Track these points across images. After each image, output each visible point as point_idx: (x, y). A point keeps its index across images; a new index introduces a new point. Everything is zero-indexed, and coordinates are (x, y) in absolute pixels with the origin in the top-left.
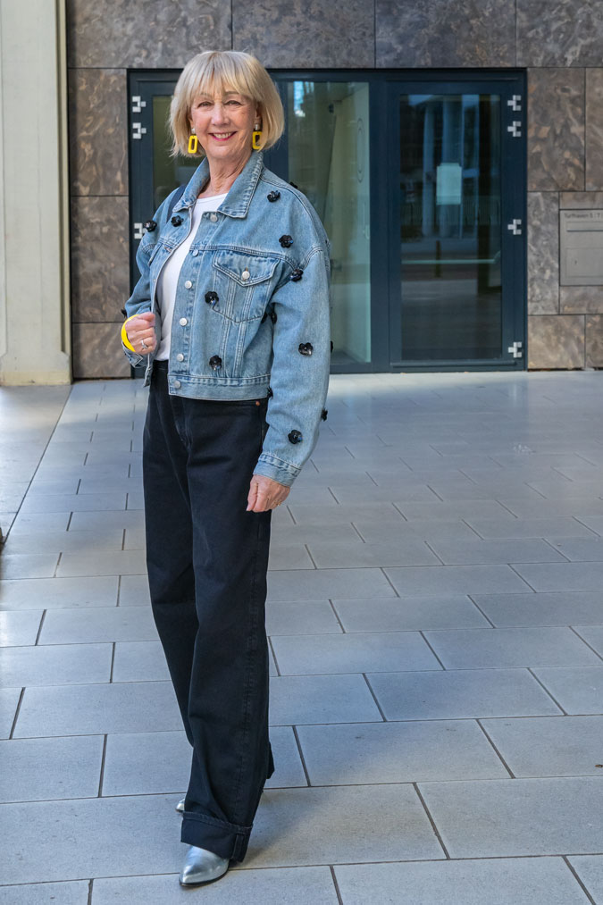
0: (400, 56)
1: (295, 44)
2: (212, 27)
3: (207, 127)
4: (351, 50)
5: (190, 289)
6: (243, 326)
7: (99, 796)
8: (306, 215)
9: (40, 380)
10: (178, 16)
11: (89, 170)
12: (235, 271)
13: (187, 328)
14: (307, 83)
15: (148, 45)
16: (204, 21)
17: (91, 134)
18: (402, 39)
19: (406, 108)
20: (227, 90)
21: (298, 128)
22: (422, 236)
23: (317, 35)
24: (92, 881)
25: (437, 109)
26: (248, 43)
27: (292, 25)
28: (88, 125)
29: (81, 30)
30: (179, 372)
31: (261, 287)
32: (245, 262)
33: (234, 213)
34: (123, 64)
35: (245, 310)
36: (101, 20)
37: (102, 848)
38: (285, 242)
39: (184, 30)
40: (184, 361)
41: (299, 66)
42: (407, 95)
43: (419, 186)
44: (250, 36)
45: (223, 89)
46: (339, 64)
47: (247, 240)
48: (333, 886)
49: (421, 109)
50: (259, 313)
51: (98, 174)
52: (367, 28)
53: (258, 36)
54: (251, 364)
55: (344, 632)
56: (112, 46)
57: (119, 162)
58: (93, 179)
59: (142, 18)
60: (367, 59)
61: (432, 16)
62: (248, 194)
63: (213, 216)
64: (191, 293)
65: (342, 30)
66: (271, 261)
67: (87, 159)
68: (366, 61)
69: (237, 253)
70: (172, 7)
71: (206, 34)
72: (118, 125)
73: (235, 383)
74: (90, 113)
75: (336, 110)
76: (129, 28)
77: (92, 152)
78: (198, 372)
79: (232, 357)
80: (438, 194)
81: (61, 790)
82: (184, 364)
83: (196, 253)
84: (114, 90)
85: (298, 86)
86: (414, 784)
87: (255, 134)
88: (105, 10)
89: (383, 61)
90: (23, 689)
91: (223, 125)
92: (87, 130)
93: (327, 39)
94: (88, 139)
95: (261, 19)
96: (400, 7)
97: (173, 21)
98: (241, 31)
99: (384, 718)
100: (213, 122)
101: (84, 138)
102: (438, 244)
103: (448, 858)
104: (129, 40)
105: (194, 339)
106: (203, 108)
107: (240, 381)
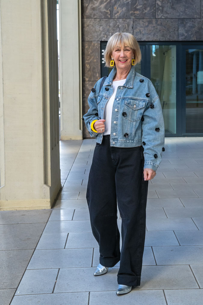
0: (186, 37)
1: (153, 33)
2: (127, 28)
3: (119, 58)
4: (171, 35)
5: (117, 112)
6: (134, 123)
7: (92, 267)
8: (152, 87)
9: (73, 138)
10: (116, 24)
11: (88, 73)
12: (132, 105)
13: (116, 124)
14: (156, 46)
15: (107, 34)
16: (124, 26)
17: (89, 62)
18: (187, 32)
19: (188, 54)
20: (126, 46)
21: (154, 60)
22: (192, 94)
23: (160, 31)
24: (90, 292)
25: (198, 54)
26: (138, 33)
27: (152, 27)
28: (88, 59)
29: (86, 29)
30: (114, 139)
31: (140, 110)
32: (135, 102)
33: (129, 86)
34: (99, 40)
35: (135, 118)
36: (92, 26)
37: (93, 282)
38: (147, 95)
39: (118, 29)
40: (116, 135)
41: (154, 40)
42: (188, 49)
43: (192, 78)
44: (139, 31)
45: (124, 45)
46: (167, 40)
47: (134, 95)
48: (164, 296)
49: (192, 54)
50: (140, 119)
51: (91, 74)
52: (176, 28)
53: (141, 31)
54: (137, 135)
55: (167, 218)
56: (96, 34)
57: (98, 71)
58: (90, 76)
59: (105, 25)
60: (175, 38)
61: (196, 24)
62: (132, 80)
63: (121, 87)
64: (117, 113)
65: (168, 29)
66: (143, 102)
67: (88, 69)
68: (176, 39)
69: (132, 99)
70: (115, 22)
71: (125, 30)
72: (97, 59)
73: (132, 142)
74: (88, 55)
75: (166, 54)
76: (101, 28)
77: (89, 67)
78: (121, 138)
79: (132, 133)
80: (198, 81)
81: (80, 264)
82: (116, 136)
83: (117, 99)
84: (96, 48)
85: (154, 47)
86: (189, 265)
87: (133, 60)
88: (94, 23)
89: (181, 39)
90: (68, 234)
91: (124, 57)
92: (88, 60)
93: (163, 32)
94: (88, 63)
95: (142, 25)
96: (186, 21)
97: (115, 26)
98: (136, 29)
99: (180, 244)
100: (121, 56)
101: (87, 63)
102: (197, 97)
103: (200, 288)
104: (101, 32)
105: (119, 128)
106: (117, 52)
107: (134, 141)
